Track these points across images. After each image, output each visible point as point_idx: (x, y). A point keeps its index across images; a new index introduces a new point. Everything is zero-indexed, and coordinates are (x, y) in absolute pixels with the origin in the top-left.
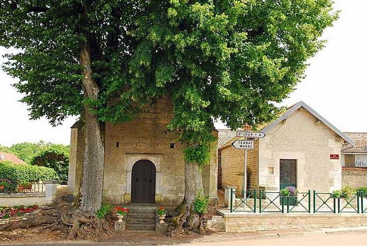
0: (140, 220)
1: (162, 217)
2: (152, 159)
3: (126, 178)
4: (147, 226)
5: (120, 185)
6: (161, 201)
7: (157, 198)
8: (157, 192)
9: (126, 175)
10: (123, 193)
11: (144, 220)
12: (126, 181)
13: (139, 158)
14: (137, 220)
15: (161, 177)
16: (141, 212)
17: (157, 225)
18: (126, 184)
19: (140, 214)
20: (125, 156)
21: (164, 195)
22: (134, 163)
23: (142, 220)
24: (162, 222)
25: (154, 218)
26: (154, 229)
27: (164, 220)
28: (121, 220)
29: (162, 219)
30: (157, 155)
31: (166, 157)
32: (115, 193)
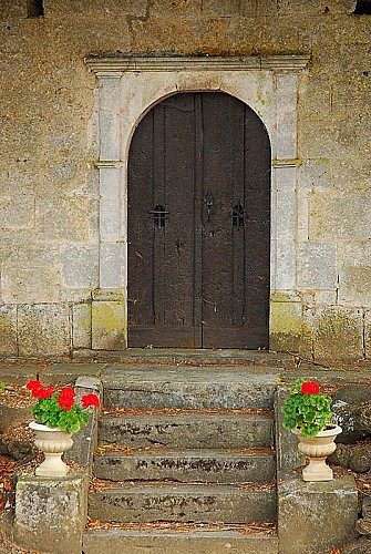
0: (175, 456)
1: (317, 441)
2: (245, 85)
3: (96, 204)
4: (222, 494)
5: (63, 245)
6: (305, 333)
7: (281, 319)
8: (283, 279)
9: (95, 185)
10: (78, 288)
11: (207, 456)
12: (97, 223)
13: (166, 81)
14: (159, 457)
15: (304, 191)
16: (183, 407)
17: (289, 490)
18: (94, 241)
19: (181, 419)
20: (80, 69)
21: (321, 298)
22: (136, 111)
23: (190, 456)
24: (318, 472)
25: (268, 445)
26: (269, 516)
27: (330, 460)
28: (54, 466)
29: (317, 457)
30: (276, 63)
31: (330, 70)
32: (34, 294)
